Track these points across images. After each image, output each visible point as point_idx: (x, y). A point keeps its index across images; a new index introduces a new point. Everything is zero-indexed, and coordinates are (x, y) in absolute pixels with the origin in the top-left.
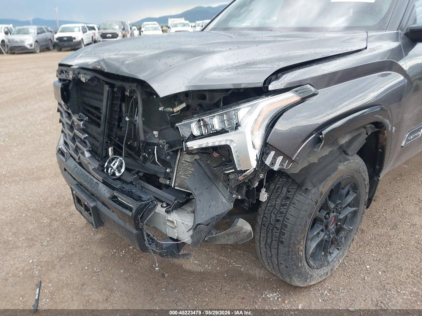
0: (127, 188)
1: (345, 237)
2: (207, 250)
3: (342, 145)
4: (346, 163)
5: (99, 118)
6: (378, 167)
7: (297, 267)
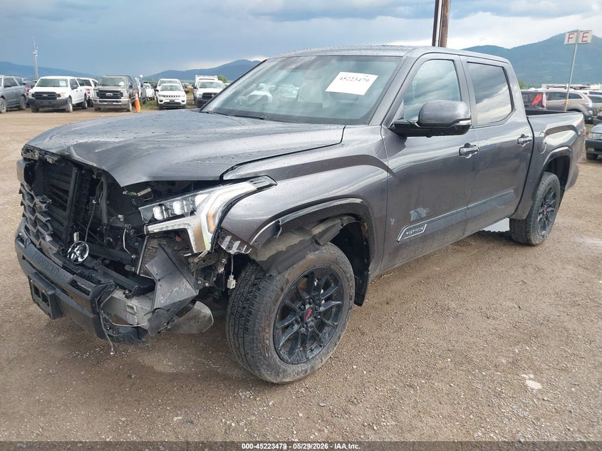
0: (87, 272)
1: (329, 334)
2: (186, 352)
3: (315, 235)
4: (316, 253)
5: (66, 202)
6: (366, 261)
7: (265, 357)
